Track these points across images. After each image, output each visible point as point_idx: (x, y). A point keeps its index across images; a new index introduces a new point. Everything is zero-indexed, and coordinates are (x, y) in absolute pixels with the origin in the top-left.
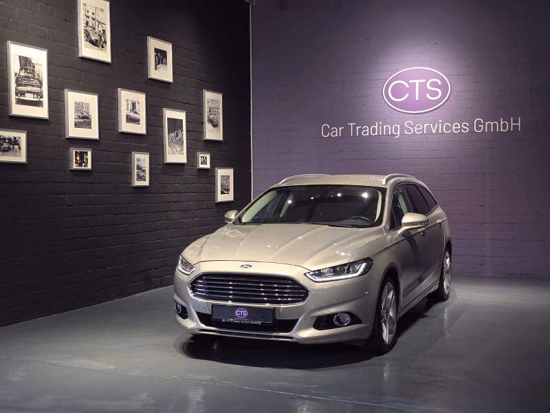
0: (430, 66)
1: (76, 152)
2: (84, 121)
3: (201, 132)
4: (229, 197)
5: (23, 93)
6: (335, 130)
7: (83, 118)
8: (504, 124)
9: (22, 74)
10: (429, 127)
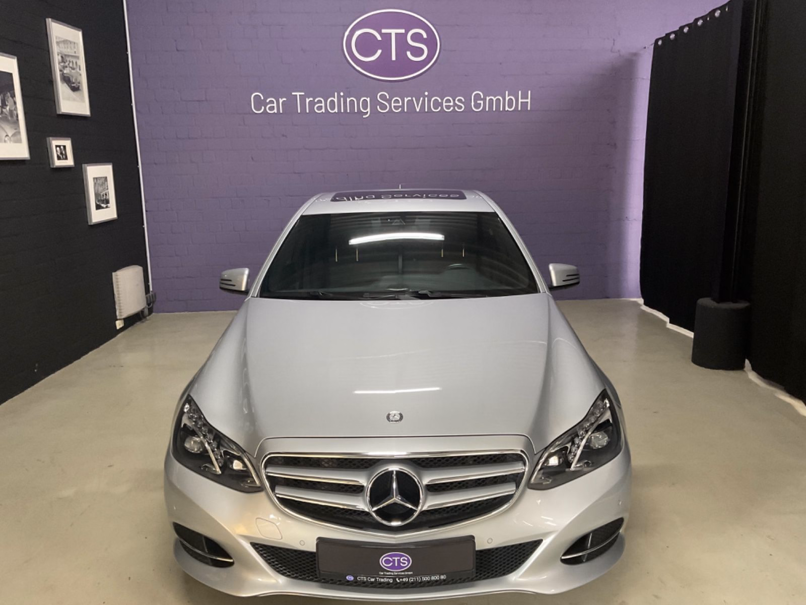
3: (51, 99)
4: (109, 213)
6: (272, 102)
8: (511, 101)
10: (410, 103)
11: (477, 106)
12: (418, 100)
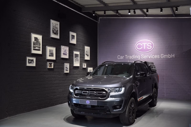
0: (148, 39)
1: (49, 63)
2: (51, 55)
5: (35, 47)
7: (51, 54)
8: (170, 56)
9: (35, 42)
10: (148, 57)
11: (162, 57)
12: (149, 56)
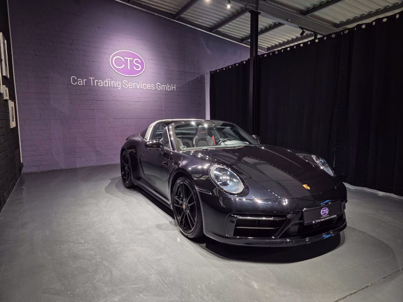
6: (80, 81)
8: (169, 87)
11: (159, 88)
12: (138, 84)
